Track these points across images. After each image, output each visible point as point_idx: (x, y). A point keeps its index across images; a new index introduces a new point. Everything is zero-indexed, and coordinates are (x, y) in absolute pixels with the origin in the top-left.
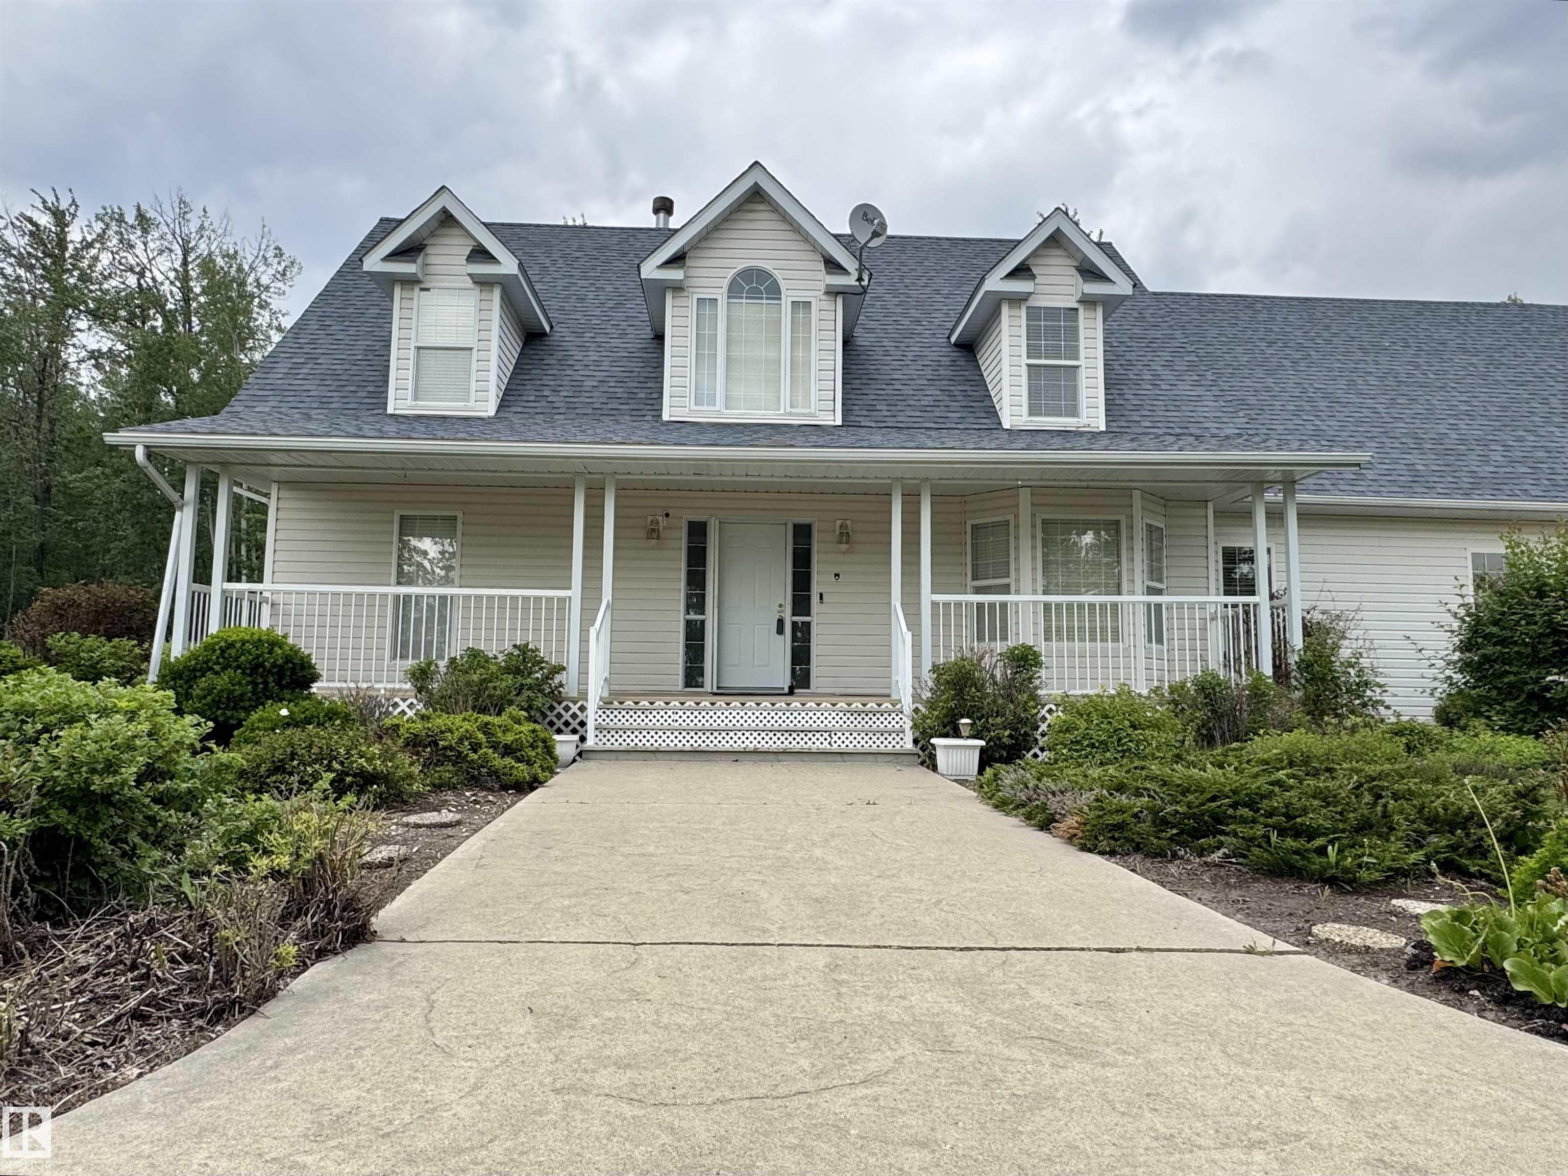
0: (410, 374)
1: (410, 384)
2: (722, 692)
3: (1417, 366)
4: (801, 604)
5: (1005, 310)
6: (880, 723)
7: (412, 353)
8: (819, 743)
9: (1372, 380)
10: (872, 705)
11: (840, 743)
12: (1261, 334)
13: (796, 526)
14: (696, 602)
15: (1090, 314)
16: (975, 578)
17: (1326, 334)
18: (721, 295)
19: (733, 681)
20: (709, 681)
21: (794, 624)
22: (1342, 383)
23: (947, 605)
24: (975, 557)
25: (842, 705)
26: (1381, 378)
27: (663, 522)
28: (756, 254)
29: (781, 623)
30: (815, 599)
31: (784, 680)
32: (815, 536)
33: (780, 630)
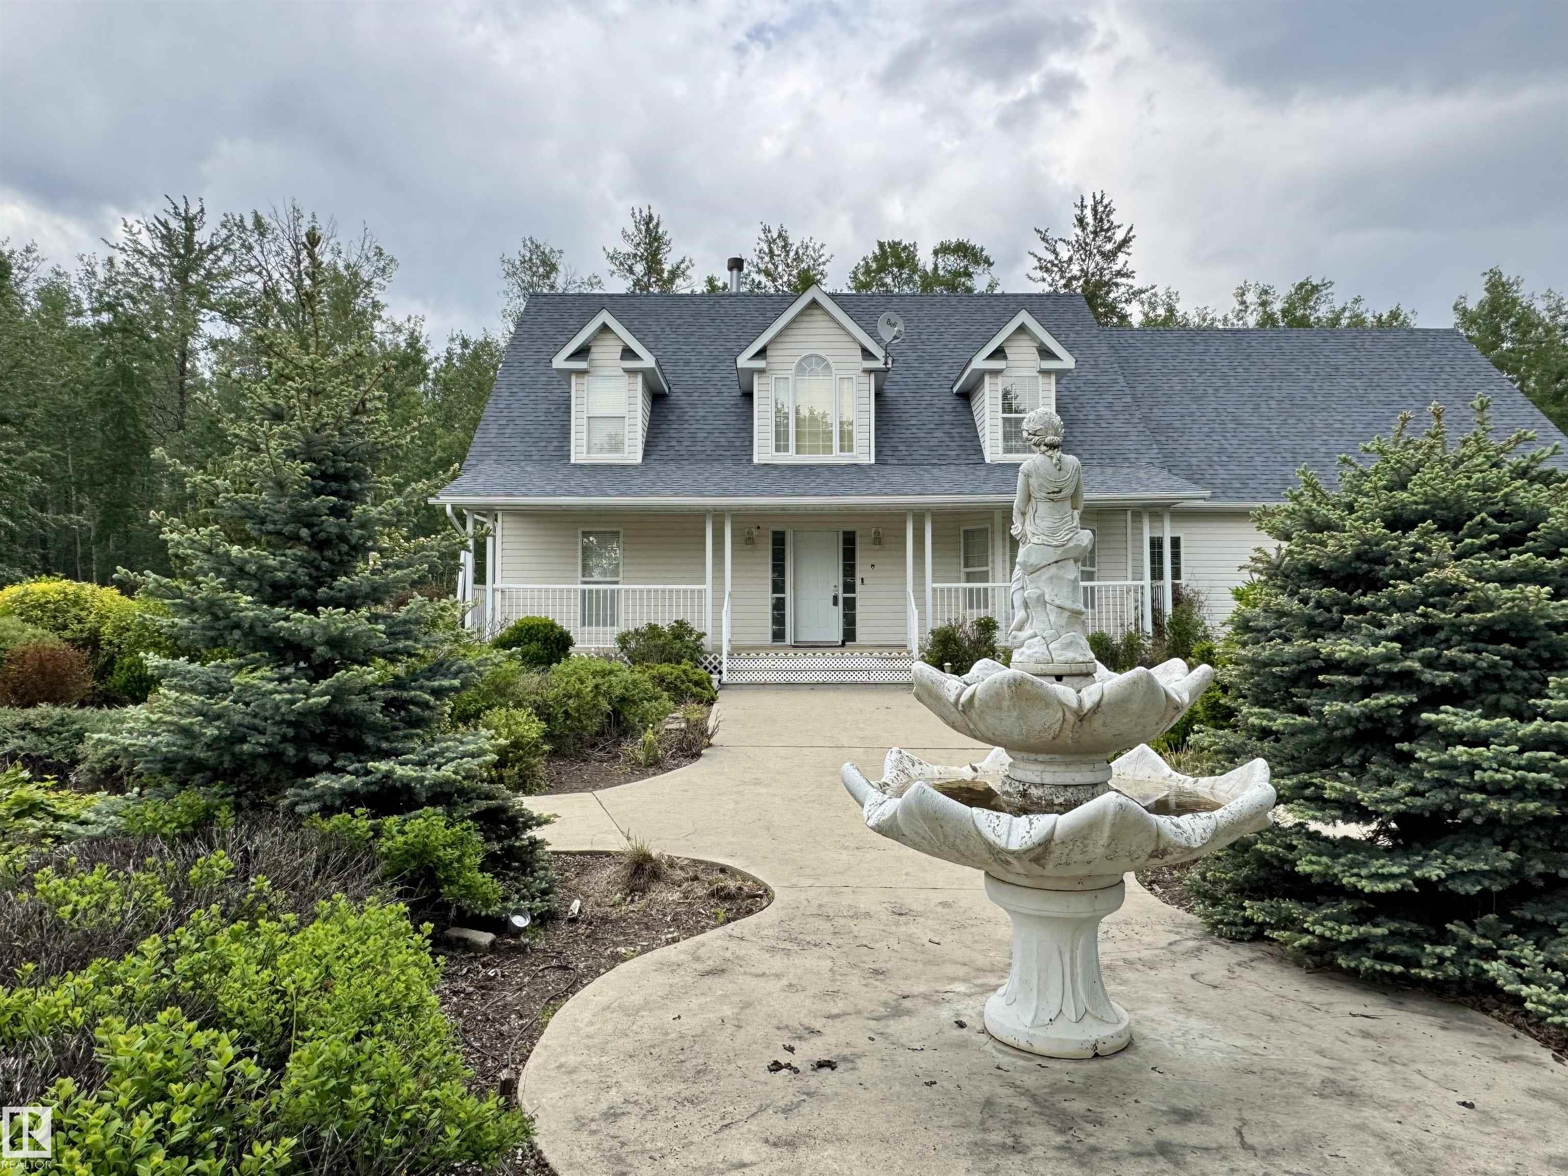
0: (585, 435)
1: (585, 442)
2: (797, 646)
3: (1311, 389)
4: (849, 587)
5: (987, 378)
6: (899, 664)
7: (585, 421)
8: (863, 677)
9: (1273, 404)
10: (895, 654)
11: (875, 677)
12: (1194, 366)
13: (845, 533)
14: (778, 586)
15: (1046, 380)
16: (966, 566)
17: (1246, 363)
18: (790, 374)
19: (804, 637)
20: (789, 640)
21: (845, 599)
22: (1248, 408)
23: (942, 590)
24: (966, 552)
25: (876, 654)
26: (1280, 402)
27: (755, 532)
28: (814, 345)
29: (835, 599)
30: (858, 582)
31: (838, 637)
32: (858, 540)
33: (835, 603)
